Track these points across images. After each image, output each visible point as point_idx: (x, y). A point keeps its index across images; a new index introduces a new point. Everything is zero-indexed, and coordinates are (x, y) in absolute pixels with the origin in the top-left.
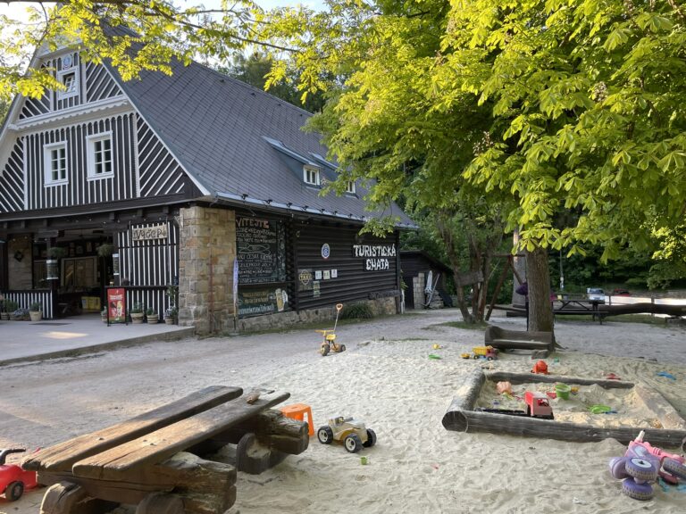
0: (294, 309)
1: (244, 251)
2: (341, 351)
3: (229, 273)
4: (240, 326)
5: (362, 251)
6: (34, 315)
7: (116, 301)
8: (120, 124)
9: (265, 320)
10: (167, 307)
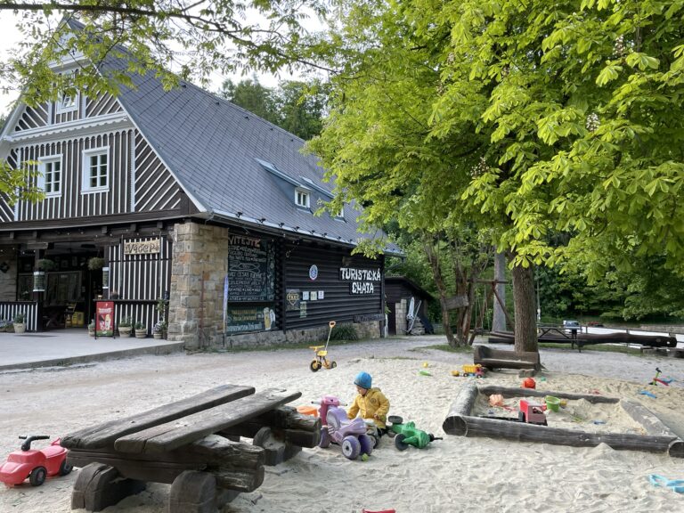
0: (281, 328)
1: (234, 268)
2: (332, 367)
3: (220, 289)
4: (228, 343)
5: (349, 274)
6: (17, 327)
7: (105, 315)
8: (118, 139)
9: (252, 338)
10: (156, 322)
